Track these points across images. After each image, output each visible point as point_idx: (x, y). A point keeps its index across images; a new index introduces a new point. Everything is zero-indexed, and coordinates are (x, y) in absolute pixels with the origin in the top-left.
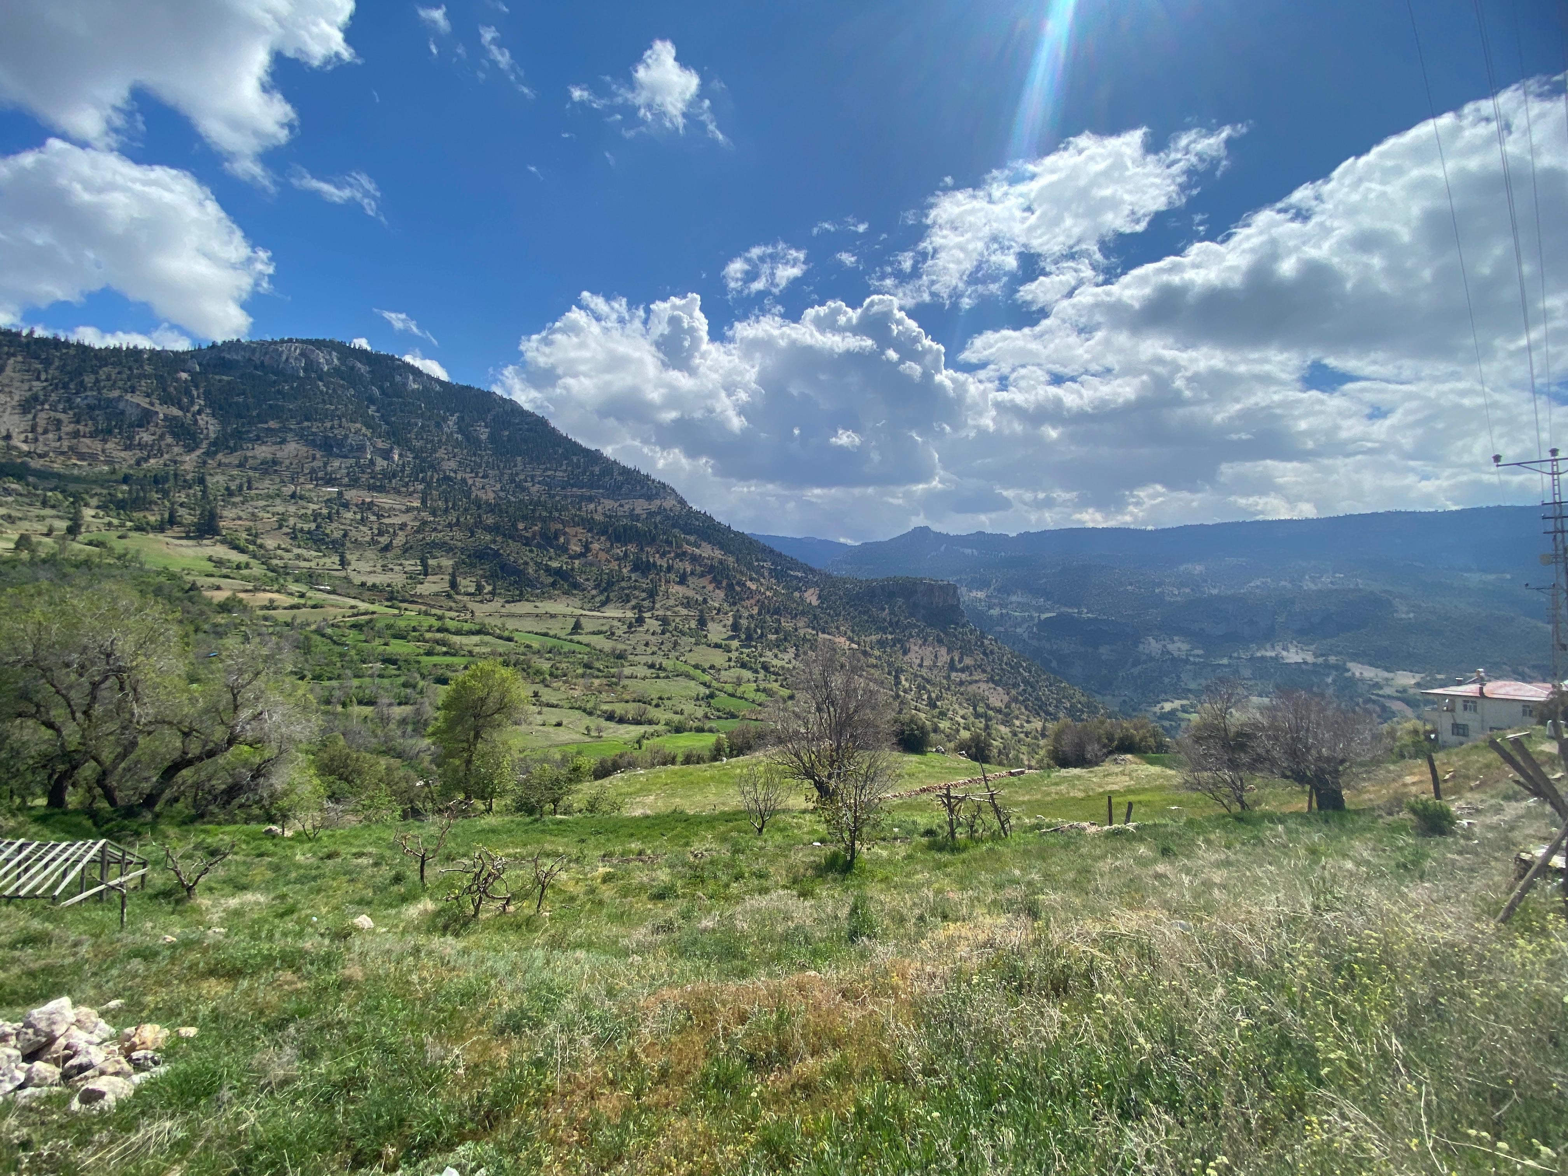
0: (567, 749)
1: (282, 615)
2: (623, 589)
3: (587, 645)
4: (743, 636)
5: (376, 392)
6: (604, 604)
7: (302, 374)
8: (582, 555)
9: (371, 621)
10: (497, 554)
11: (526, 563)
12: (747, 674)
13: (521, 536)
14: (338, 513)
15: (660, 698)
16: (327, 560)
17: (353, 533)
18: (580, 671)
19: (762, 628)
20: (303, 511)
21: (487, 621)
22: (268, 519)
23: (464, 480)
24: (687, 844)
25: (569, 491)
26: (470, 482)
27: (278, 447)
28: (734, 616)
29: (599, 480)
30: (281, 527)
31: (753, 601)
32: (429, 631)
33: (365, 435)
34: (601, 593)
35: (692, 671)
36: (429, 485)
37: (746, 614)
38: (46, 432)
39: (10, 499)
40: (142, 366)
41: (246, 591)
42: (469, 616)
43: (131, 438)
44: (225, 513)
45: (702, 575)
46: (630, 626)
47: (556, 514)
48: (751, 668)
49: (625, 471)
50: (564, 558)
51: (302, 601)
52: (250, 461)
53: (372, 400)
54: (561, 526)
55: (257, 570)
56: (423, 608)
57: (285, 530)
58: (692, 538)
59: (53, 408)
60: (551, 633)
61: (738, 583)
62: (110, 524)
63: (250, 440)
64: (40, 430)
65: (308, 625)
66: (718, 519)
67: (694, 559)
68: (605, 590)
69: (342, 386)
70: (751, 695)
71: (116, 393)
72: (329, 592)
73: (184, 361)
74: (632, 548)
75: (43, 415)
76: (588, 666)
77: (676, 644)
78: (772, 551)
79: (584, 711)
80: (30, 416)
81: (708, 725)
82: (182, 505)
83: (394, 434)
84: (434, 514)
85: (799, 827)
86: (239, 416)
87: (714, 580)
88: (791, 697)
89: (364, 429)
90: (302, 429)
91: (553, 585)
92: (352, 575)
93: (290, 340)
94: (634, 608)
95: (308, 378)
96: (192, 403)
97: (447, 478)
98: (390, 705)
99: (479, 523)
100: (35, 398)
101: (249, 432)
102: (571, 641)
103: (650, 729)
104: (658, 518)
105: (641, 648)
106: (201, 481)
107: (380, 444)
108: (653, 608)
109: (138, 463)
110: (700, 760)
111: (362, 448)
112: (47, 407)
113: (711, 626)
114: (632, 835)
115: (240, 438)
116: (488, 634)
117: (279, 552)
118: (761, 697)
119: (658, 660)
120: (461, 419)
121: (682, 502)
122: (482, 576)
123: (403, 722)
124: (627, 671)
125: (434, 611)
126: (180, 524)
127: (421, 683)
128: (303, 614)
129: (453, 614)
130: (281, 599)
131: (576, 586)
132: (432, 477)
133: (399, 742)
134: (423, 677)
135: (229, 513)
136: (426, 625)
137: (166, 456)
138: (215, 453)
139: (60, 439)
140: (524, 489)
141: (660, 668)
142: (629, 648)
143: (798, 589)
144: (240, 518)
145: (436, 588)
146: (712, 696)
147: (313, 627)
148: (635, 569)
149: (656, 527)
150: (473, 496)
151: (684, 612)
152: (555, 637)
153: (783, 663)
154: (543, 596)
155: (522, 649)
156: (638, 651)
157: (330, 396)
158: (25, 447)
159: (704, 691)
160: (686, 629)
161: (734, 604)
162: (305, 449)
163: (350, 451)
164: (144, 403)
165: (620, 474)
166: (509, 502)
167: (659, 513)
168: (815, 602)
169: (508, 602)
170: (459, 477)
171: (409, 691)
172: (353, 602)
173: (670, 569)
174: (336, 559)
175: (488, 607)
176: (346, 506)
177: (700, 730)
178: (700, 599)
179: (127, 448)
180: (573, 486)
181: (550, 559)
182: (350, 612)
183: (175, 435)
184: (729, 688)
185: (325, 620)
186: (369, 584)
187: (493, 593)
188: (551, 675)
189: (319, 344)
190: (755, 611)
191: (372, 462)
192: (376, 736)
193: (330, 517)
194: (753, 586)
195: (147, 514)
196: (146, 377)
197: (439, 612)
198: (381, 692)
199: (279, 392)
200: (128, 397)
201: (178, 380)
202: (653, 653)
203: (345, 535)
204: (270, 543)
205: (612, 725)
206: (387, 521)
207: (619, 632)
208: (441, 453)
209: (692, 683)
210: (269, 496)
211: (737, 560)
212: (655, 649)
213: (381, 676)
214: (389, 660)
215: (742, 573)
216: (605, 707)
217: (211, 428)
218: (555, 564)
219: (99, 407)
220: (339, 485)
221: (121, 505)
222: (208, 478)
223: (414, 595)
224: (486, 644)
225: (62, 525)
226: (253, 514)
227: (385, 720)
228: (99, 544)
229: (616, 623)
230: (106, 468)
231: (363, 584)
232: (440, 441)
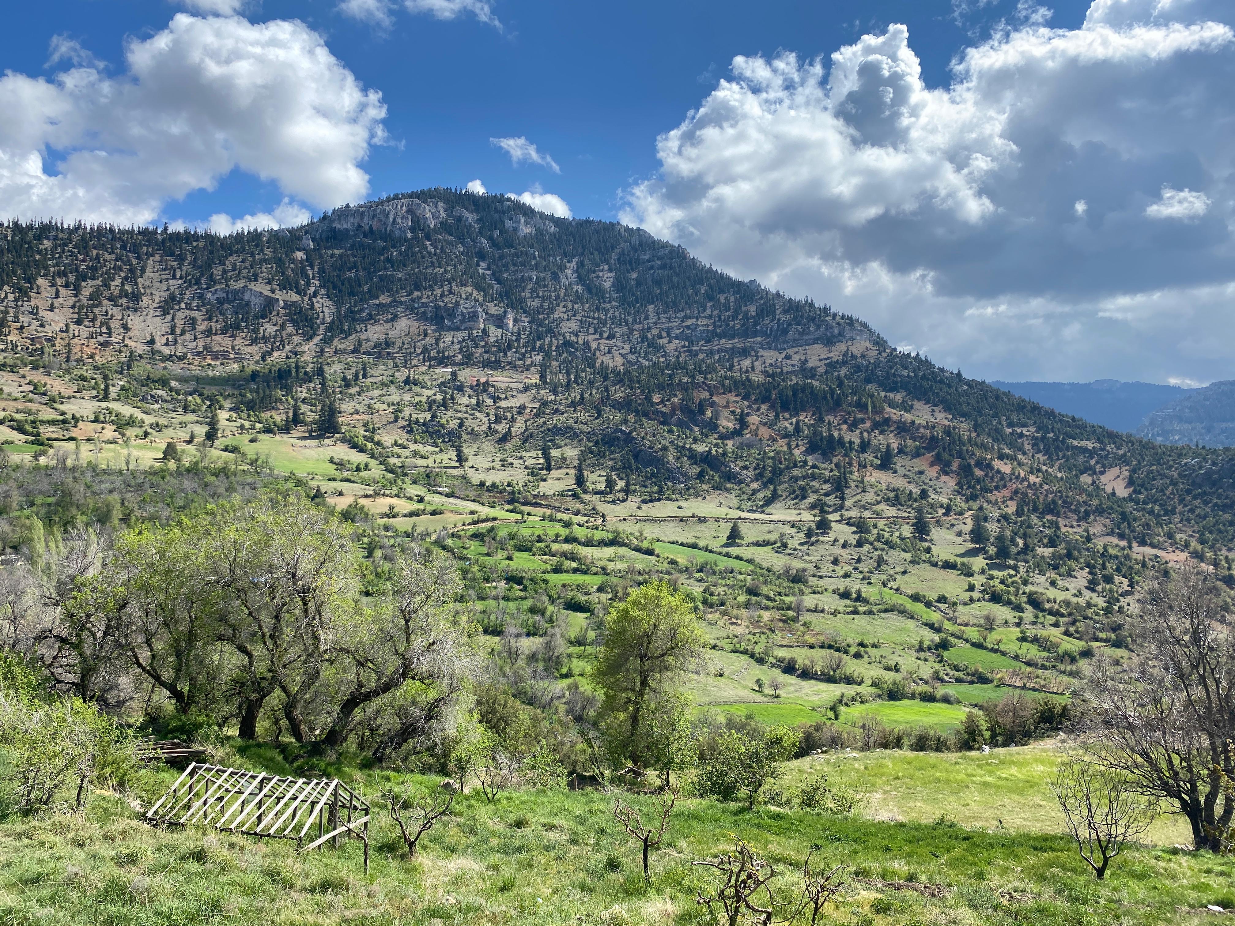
0: (732, 709)
1: (402, 524)
2: (797, 479)
3: (750, 561)
4: (992, 550)
5: (485, 243)
6: (769, 502)
7: (409, 235)
8: (737, 433)
9: (492, 529)
10: (629, 438)
11: (665, 449)
12: (1002, 612)
13: (657, 412)
14: (453, 398)
15: (862, 644)
16: (444, 456)
17: (469, 423)
18: (742, 598)
19: (1024, 536)
20: (417, 399)
21: (622, 527)
22: (384, 412)
23: (587, 344)
24: (981, 876)
25: (715, 345)
26: (594, 346)
27: (389, 325)
28: (976, 519)
29: (756, 324)
30: (396, 420)
31: (1006, 493)
32: (555, 541)
33: (476, 300)
34: (765, 485)
35: (910, 605)
36: (547, 356)
37: (996, 514)
38: (183, 333)
39: (157, 406)
40: (262, 250)
41: (367, 496)
42: (599, 521)
43: (256, 331)
44: (343, 407)
45: (917, 454)
46: (809, 534)
47: (700, 378)
48: (1009, 603)
49: (792, 307)
50: (713, 438)
51: (421, 506)
52: (364, 345)
53: (482, 256)
54: (706, 395)
55: (376, 471)
56: (548, 512)
57: (402, 422)
58: (898, 397)
59: (189, 307)
60: (701, 544)
61: (979, 464)
62: (242, 427)
63: (363, 321)
64: (178, 331)
65: (428, 534)
66: (938, 363)
67: (903, 429)
68: (770, 481)
69: (450, 243)
70: (1013, 647)
71: (241, 284)
72: (447, 496)
73: (299, 238)
74: (806, 418)
75: (180, 315)
76: (752, 592)
77: (880, 562)
78: (1035, 409)
79: (752, 656)
80: (169, 318)
81: (941, 691)
82: (303, 401)
83: (507, 295)
84: (555, 392)
85: (1173, 877)
86: (352, 294)
87: (937, 460)
88: (1087, 654)
89: (475, 293)
90: (413, 300)
91: (700, 476)
92: (470, 473)
93: (396, 197)
94: (813, 507)
95: (415, 238)
96: (308, 284)
97: (568, 344)
98: (518, 635)
99: (606, 399)
100: (172, 298)
101: (362, 310)
102: (727, 555)
103: (850, 691)
104: (844, 371)
105: (826, 568)
106: (320, 372)
107: (494, 310)
108: (842, 507)
109: (263, 359)
110: (940, 746)
111: (474, 317)
112: (183, 306)
113: (936, 533)
114: (887, 849)
115: (354, 320)
116: (622, 545)
117: (396, 449)
118: (1033, 652)
119: (855, 585)
120: (581, 264)
121: (879, 343)
122: (613, 469)
123: (533, 658)
124: (809, 601)
125: (560, 516)
126: (303, 423)
127: (551, 609)
128: (424, 522)
129: (582, 519)
130: (403, 506)
131: (730, 477)
132: (550, 344)
133: (530, 685)
134: (552, 601)
135: (347, 407)
136: (551, 533)
137: (288, 348)
138: (332, 339)
139: (195, 339)
140: (658, 348)
141: (858, 599)
142: (810, 567)
143: (1088, 469)
144: (357, 412)
145: (560, 486)
146: (944, 645)
147: (434, 537)
148: (812, 449)
149: (841, 384)
150: (598, 365)
151: (891, 512)
152: (706, 549)
153: (1067, 595)
154: (689, 492)
155: (665, 566)
156: (823, 571)
157: (439, 257)
158: (166, 351)
159: (930, 637)
160: (895, 538)
161: (974, 497)
162: (416, 324)
163: (463, 321)
164: (265, 290)
165: (786, 311)
166: (641, 367)
167: (844, 363)
168: (1122, 492)
169: (644, 502)
170: (581, 341)
171: (537, 618)
172: (473, 506)
173: (864, 446)
174: (453, 454)
175: (621, 509)
176: (460, 389)
177: (929, 698)
178: (916, 491)
179: (254, 342)
180: (720, 337)
181: (695, 440)
182: (469, 519)
183: (294, 322)
184: (973, 633)
185: (445, 529)
186: (488, 483)
187: (626, 490)
188: (705, 602)
189: (424, 196)
190: (1011, 508)
191: (485, 332)
192: (504, 675)
193: (444, 404)
194: (1005, 468)
195: (273, 413)
196: (266, 261)
197: (565, 517)
198: (506, 617)
199: (389, 260)
200: (252, 286)
201: (294, 261)
202: (846, 576)
203: (461, 425)
204: (387, 438)
205: (792, 679)
206: (503, 404)
207: (793, 543)
208: (559, 312)
209: (911, 624)
210: (384, 384)
211: (976, 427)
212: (849, 568)
213: (506, 599)
214: (514, 579)
215: (984, 446)
216: (781, 653)
217: (326, 310)
218: (701, 448)
219: (227, 300)
220: (453, 364)
221: (251, 406)
222: (326, 368)
223: (535, 496)
224: (622, 558)
225: (201, 431)
226: (369, 406)
227: (512, 655)
228: (233, 449)
229: (787, 529)
230: (236, 366)
231: (482, 484)
232: (558, 297)
